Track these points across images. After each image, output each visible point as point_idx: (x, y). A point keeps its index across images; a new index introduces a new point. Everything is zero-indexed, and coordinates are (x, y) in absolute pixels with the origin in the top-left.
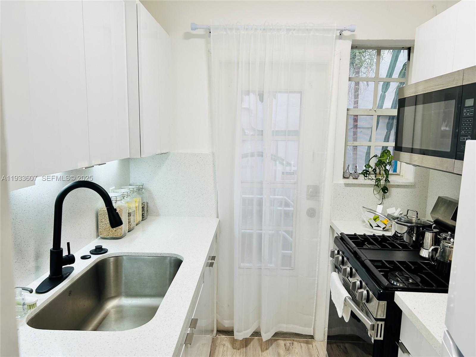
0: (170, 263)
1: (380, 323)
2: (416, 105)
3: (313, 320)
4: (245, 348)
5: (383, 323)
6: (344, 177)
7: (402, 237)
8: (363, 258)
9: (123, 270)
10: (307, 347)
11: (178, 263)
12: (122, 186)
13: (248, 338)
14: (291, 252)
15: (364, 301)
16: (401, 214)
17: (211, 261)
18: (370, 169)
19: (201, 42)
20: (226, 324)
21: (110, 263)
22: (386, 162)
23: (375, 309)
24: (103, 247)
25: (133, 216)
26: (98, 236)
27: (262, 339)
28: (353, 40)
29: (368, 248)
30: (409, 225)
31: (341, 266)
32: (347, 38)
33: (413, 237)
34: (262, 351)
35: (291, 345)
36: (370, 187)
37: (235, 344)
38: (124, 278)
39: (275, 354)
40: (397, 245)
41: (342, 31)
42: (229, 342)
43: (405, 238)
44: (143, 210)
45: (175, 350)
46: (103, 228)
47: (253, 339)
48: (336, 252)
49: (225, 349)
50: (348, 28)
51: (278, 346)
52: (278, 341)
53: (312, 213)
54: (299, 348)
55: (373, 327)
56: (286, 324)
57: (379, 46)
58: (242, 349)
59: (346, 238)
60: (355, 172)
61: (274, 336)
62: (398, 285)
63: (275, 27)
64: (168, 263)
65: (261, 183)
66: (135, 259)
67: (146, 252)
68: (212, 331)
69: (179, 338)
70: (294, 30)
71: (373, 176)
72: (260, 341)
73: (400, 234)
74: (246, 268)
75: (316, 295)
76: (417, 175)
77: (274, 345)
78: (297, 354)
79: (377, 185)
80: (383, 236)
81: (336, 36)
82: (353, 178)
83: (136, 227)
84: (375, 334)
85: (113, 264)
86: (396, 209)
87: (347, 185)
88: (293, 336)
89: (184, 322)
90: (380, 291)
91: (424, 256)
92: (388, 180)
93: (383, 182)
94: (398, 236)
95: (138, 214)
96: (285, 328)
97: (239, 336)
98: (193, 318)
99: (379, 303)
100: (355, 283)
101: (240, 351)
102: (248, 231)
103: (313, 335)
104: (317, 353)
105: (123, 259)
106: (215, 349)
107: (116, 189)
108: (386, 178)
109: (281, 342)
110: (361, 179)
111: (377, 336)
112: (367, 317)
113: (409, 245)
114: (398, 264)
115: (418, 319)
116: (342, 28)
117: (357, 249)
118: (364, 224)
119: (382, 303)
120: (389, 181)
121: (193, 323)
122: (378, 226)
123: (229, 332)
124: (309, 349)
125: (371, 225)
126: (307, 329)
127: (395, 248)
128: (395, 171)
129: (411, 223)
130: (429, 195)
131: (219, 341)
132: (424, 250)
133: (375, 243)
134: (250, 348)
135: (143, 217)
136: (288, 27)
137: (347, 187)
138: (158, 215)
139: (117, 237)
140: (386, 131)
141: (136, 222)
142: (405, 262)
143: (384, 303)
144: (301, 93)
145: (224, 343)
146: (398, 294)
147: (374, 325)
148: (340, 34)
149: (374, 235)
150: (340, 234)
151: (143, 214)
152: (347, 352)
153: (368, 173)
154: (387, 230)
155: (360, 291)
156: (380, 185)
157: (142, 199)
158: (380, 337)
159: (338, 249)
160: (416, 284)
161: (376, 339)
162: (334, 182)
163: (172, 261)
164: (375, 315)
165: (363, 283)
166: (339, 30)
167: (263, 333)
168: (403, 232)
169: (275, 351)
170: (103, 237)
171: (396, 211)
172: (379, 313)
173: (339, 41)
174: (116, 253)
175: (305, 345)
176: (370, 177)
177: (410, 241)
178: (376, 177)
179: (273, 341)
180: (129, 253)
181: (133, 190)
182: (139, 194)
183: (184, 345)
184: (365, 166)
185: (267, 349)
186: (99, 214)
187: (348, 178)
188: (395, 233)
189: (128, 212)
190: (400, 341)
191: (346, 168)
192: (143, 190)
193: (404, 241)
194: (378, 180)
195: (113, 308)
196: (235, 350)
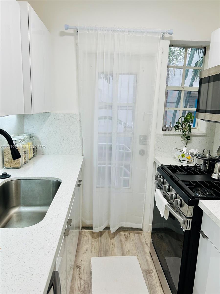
0: (53, 184)
1: (189, 220)
2: (209, 82)
3: (143, 219)
4: (100, 238)
5: (191, 220)
6: (163, 130)
7: (200, 167)
8: (177, 179)
9: (21, 189)
10: (138, 236)
11: (58, 184)
12: (19, 134)
13: (102, 231)
14: (129, 178)
15: (179, 206)
16: (198, 153)
17: (79, 183)
18: (179, 124)
19: (72, 38)
20: (88, 223)
21: (12, 184)
22: (189, 120)
23: (186, 211)
24: (7, 174)
25: (27, 154)
26: (4, 167)
27: (110, 232)
28: (171, 40)
29: (179, 173)
30: (204, 159)
31: (162, 185)
32: (167, 39)
33: (206, 167)
34: (111, 239)
35: (129, 235)
36: (179, 136)
37: (94, 235)
38: (22, 194)
39: (119, 240)
40: (197, 171)
41: (164, 34)
42: (90, 234)
43: (202, 167)
44: (33, 150)
45: (59, 240)
46: (7, 161)
47: (105, 232)
48: (159, 176)
49: (87, 238)
50: (168, 32)
51: (120, 235)
52: (120, 233)
53: (142, 153)
54: (133, 236)
55: (184, 222)
56: (126, 222)
57: (187, 45)
58: (98, 238)
59: (165, 168)
60: (170, 127)
61: (117, 230)
62: (200, 195)
63: (121, 30)
64: (52, 184)
65: (111, 133)
66: (29, 182)
67: (36, 177)
68: (79, 227)
69: (62, 232)
70: (133, 32)
71: (181, 130)
72: (109, 233)
73: (199, 165)
74: (101, 188)
75: (144, 204)
76: (208, 129)
77: (118, 235)
78: (132, 240)
79: (184, 135)
80: (188, 166)
81: (160, 37)
82: (169, 131)
83: (29, 161)
84: (185, 227)
85: (14, 184)
86: (195, 150)
87: (165, 135)
88: (130, 229)
89: (64, 221)
90: (189, 199)
91: (214, 178)
92: (190, 131)
93: (187, 133)
94: (197, 166)
95: (30, 152)
96: (125, 225)
97: (96, 230)
98: (68, 219)
99: (189, 207)
100: (172, 195)
101: (96, 239)
102: (102, 165)
103: (142, 228)
104: (145, 240)
105: (21, 181)
106: (81, 238)
107: (15, 136)
108: (189, 131)
109: (123, 233)
110: (174, 131)
111: (187, 228)
112: (180, 216)
113: (204, 171)
114: (199, 183)
115: (215, 216)
116: (164, 32)
117: (173, 174)
118: (175, 159)
119: (191, 207)
120: (191, 133)
121: (69, 222)
122: (184, 160)
123: (89, 228)
124: (139, 237)
125: (180, 160)
126: (138, 225)
127: (196, 173)
128: (194, 126)
129: (206, 158)
130: (215, 141)
131: (83, 233)
132: (215, 174)
133: (183, 170)
134: (103, 237)
135: (34, 155)
136: (129, 30)
137: (165, 136)
138: (43, 154)
139: (17, 167)
140: (185, 104)
141: (29, 158)
142: (203, 181)
143: (192, 207)
144: (137, 75)
145: (86, 234)
146: (201, 201)
147: (185, 221)
148: (163, 36)
149: (182, 166)
150: (161, 165)
151: (33, 153)
152: (163, 238)
153: (178, 127)
154: (189, 163)
155: (176, 200)
156: (185, 134)
157: (33, 144)
158: (189, 228)
159: (160, 174)
160: (212, 195)
161: (186, 229)
162: (157, 133)
163: (54, 183)
164: (186, 215)
165: (178, 195)
166: (162, 33)
167: (112, 228)
168: (201, 164)
169: (119, 239)
170: (7, 167)
171: (195, 151)
172: (189, 213)
173: (162, 41)
174: (16, 178)
175: (137, 235)
176: (179, 130)
177: (205, 169)
178: (183, 129)
179: (117, 233)
180: (25, 177)
181: (27, 137)
182: (31, 140)
183: (64, 236)
184: (176, 123)
185: (113, 238)
186: (4, 152)
187: (165, 131)
188: (196, 165)
189: (23, 151)
190: (201, 231)
191: (164, 124)
192: (33, 137)
193: (201, 169)
194: (184, 132)
195: (15, 213)
196: (94, 239)
